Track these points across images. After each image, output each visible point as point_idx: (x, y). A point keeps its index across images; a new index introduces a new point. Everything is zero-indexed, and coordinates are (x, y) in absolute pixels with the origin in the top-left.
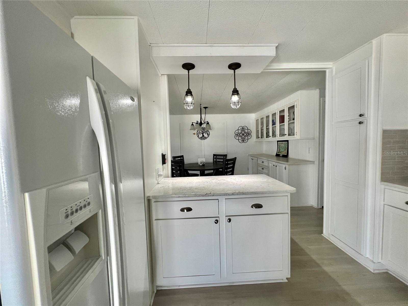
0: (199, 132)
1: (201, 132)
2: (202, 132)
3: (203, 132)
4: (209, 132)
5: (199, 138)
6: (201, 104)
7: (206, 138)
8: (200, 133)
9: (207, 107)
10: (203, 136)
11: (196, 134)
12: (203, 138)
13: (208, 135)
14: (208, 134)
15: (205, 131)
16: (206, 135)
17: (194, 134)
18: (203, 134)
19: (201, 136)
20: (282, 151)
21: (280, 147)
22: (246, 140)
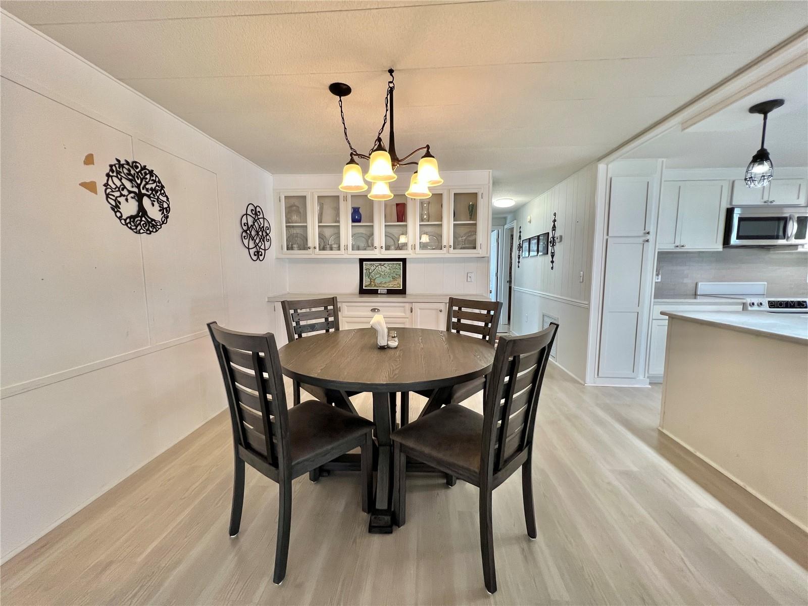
0: (118, 183)
1: (128, 184)
2: (136, 190)
3: (138, 186)
4: (165, 199)
5: (120, 218)
7: (152, 226)
8: (125, 192)
10: (142, 210)
11: (101, 189)
12: (142, 223)
13: (165, 211)
14: (162, 209)
15: (148, 186)
16: (154, 212)
17: (90, 187)
18: (139, 197)
19: (129, 208)
20: (384, 281)
21: (372, 274)
22: (263, 252)
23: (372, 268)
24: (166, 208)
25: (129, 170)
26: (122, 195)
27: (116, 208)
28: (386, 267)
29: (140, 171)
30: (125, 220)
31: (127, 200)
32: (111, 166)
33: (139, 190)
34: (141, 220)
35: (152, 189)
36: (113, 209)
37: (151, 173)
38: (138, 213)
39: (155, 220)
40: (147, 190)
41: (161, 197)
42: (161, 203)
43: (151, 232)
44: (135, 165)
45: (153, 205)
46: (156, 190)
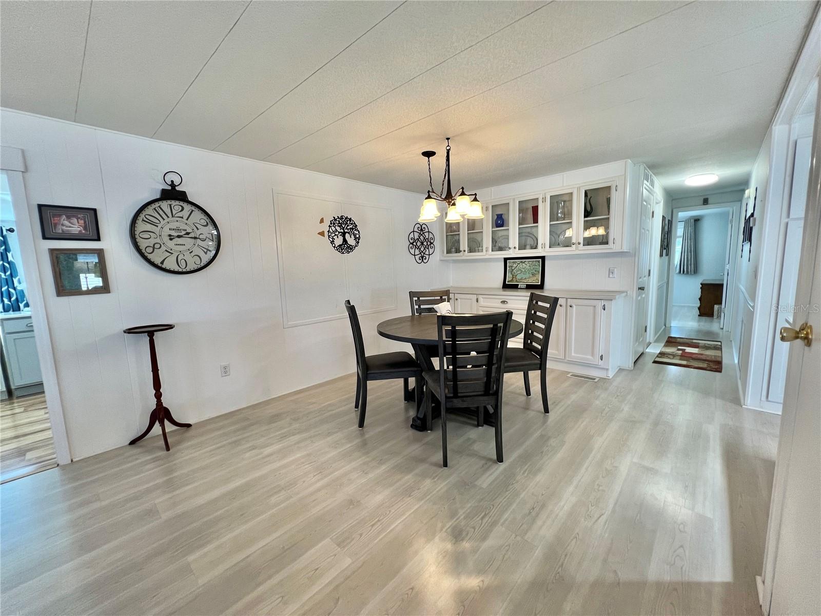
0: (334, 229)
1: (338, 229)
2: (342, 231)
3: (343, 229)
4: (357, 232)
5: (334, 247)
7: (350, 248)
8: (337, 233)
9: (433, 154)
10: (345, 241)
11: (326, 234)
12: (345, 248)
13: (357, 239)
14: (356, 238)
15: (348, 227)
16: (351, 241)
17: (322, 234)
18: (344, 234)
19: (339, 241)
20: (524, 276)
21: (514, 271)
22: (427, 257)
23: (515, 265)
24: (358, 237)
25: (339, 221)
26: (335, 235)
27: (332, 242)
28: (527, 265)
29: (344, 220)
30: (337, 248)
31: (338, 237)
32: (331, 221)
33: (344, 231)
34: (344, 247)
35: (350, 229)
36: (331, 243)
37: (350, 220)
38: (343, 242)
39: (351, 245)
40: (348, 229)
41: (355, 232)
42: (355, 235)
43: (349, 252)
44: (342, 218)
45: (351, 237)
46: (353, 229)
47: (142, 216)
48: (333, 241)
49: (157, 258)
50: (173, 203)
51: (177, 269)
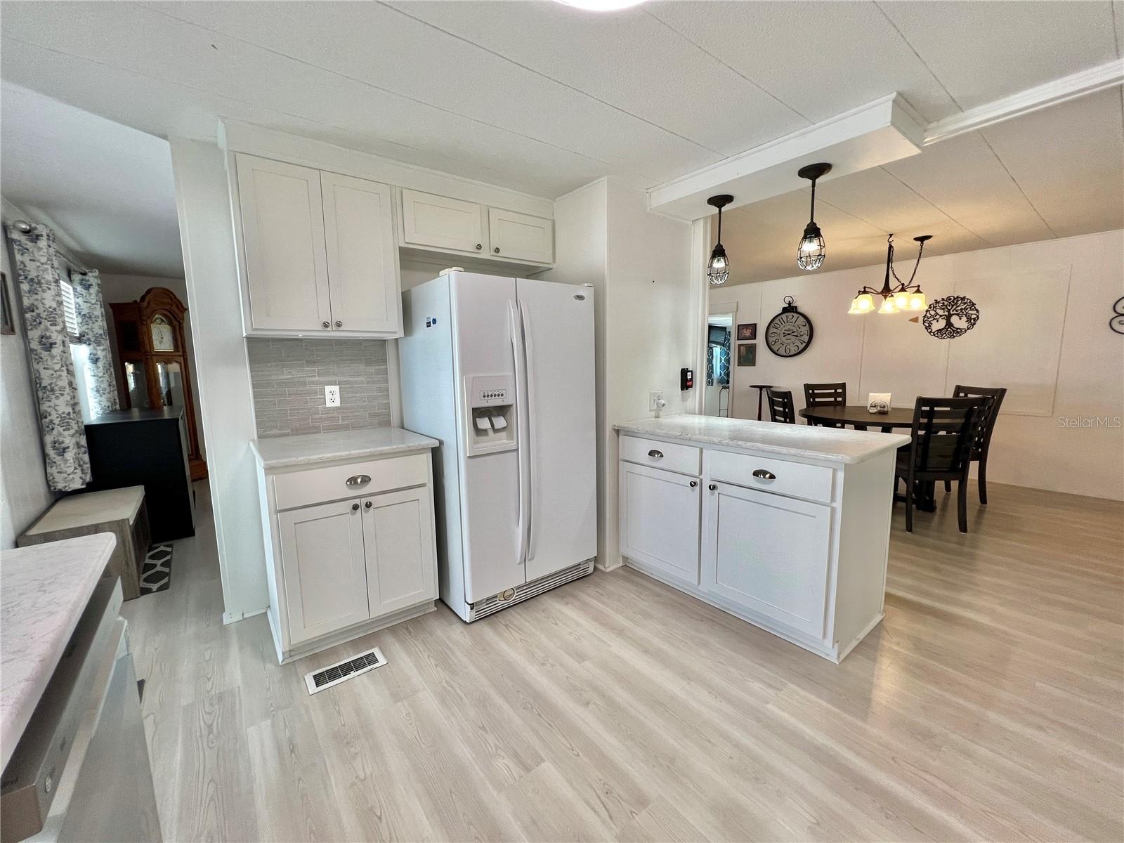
0: (934, 313)
1: (941, 312)
2: (947, 313)
3: (949, 311)
4: (975, 312)
5: (930, 333)
6: (891, 235)
7: (959, 332)
8: (938, 317)
10: (949, 324)
11: (921, 320)
12: (950, 331)
13: (972, 322)
14: (969, 320)
15: (959, 308)
16: (960, 323)
17: (914, 320)
18: (948, 318)
19: (939, 324)
24: (974, 319)
25: (943, 303)
26: (934, 319)
27: (928, 328)
29: (953, 301)
30: (934, 333)
31: (937, 321)
32: (931, 305)
33: (950, 313)
34: (947, 331)
35: (961, 309)
36: (926, 328)
37: (963, 299)
38: (946, 326)
39: (960, 329)
40: (957, 311)
41: (970, 312)
42: (969, 316)
43: (955, 337)
44: (949, 298)
45: (960, 319)
46: (965, 309)
47: (772, 325)
48: (930, 326)
49: (775, 348)
50: (789, 314)
51: (785, 354)
